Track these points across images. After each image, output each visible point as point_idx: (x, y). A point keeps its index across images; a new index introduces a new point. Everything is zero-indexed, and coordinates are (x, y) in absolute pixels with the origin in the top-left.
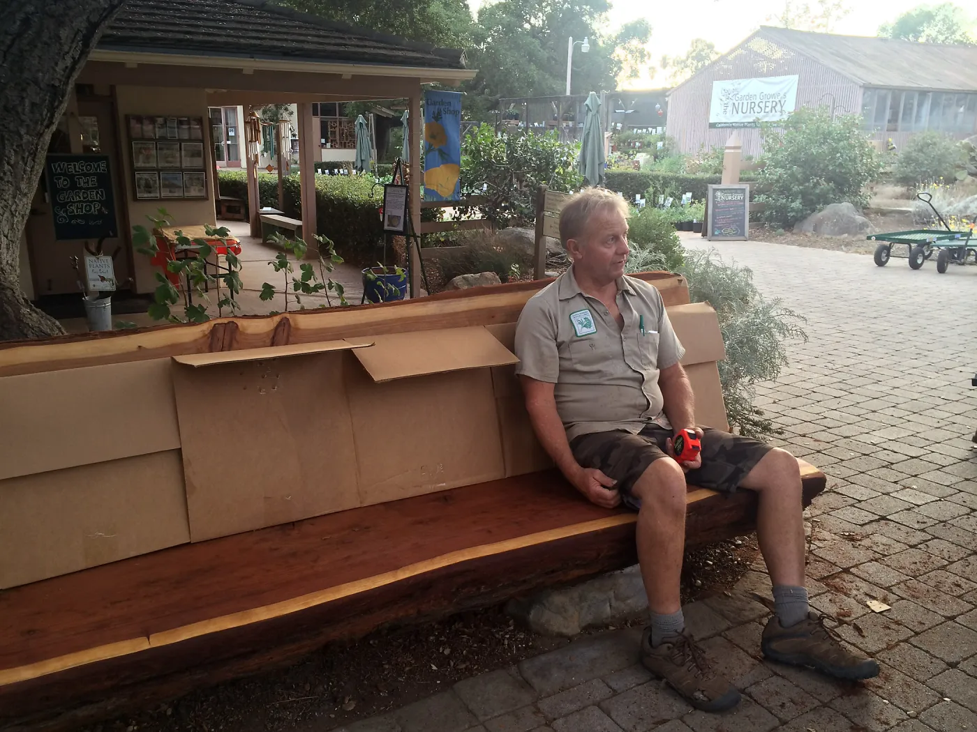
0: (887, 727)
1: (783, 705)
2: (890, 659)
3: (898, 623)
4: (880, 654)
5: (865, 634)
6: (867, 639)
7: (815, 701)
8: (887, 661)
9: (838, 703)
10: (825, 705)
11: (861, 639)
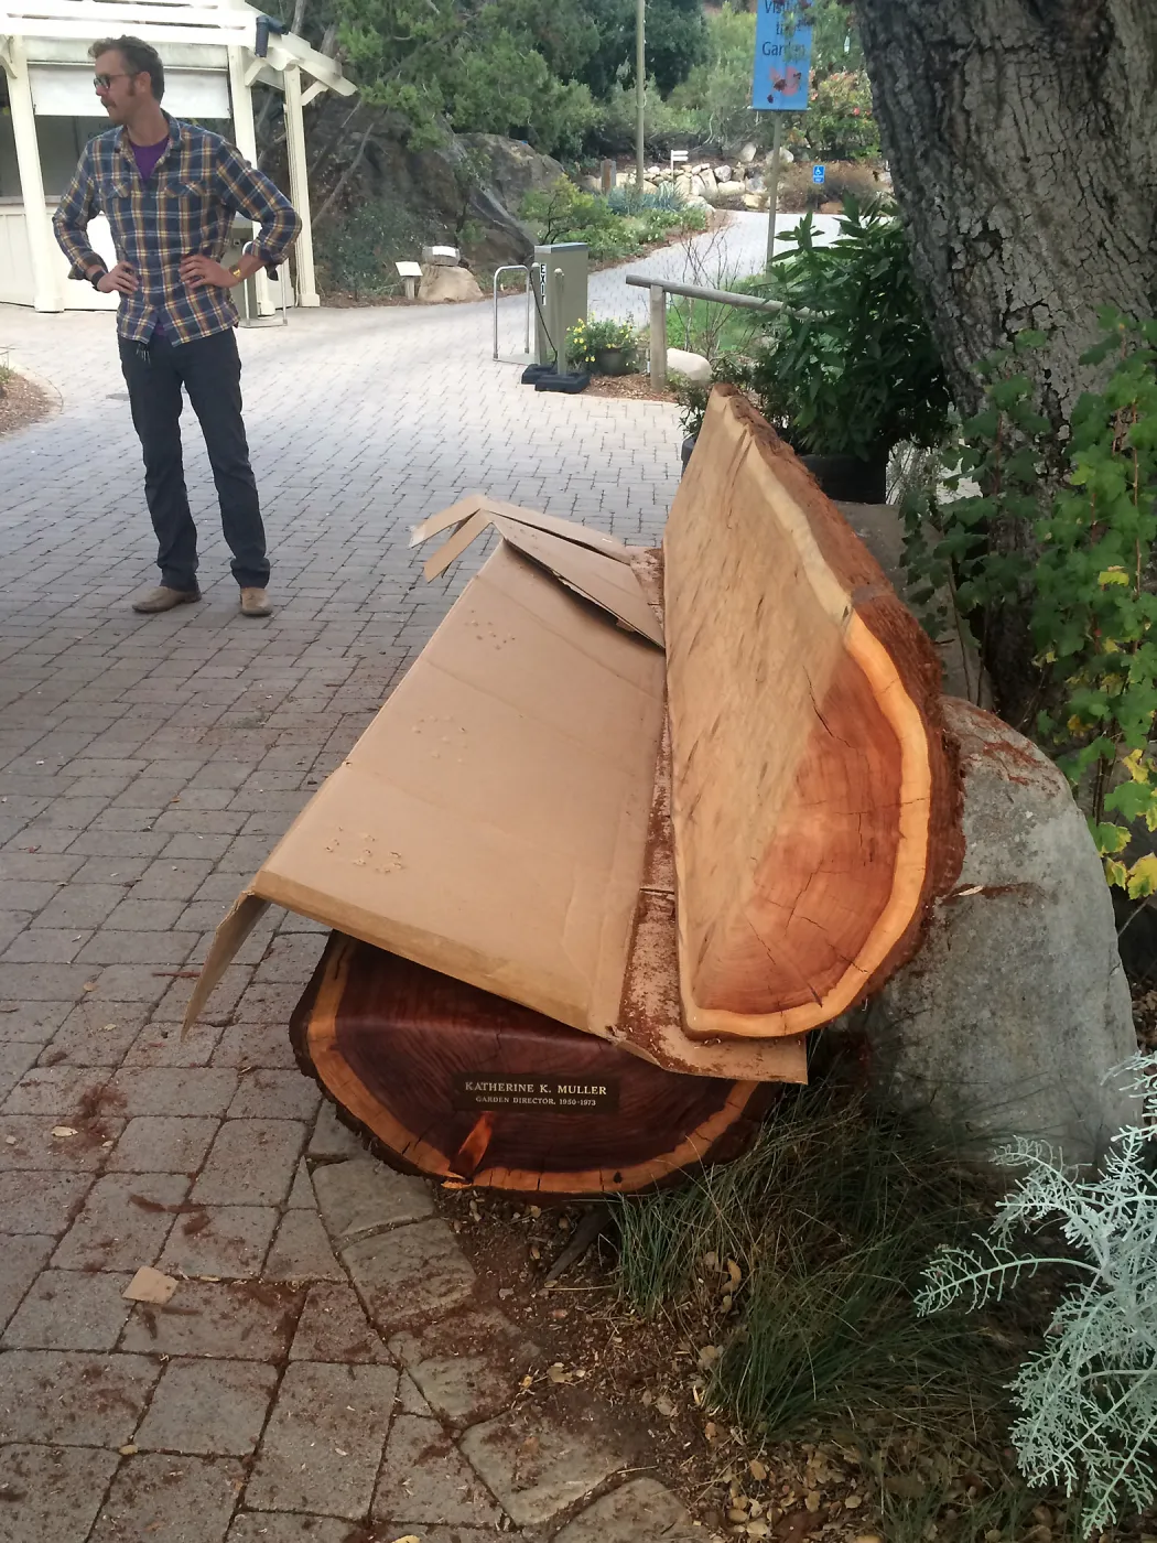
0: (23, 1081)
1: (165, 1036)
2: (68, 1181)
3: (93, 1269)
4: (89, 1183)
5: (133, 1206)
6: (125, 1196)
7: (132, 1062)
8: (72, 1177)
9: (103, 1076)
10: (115, 1067)
11: (134, 1189)
